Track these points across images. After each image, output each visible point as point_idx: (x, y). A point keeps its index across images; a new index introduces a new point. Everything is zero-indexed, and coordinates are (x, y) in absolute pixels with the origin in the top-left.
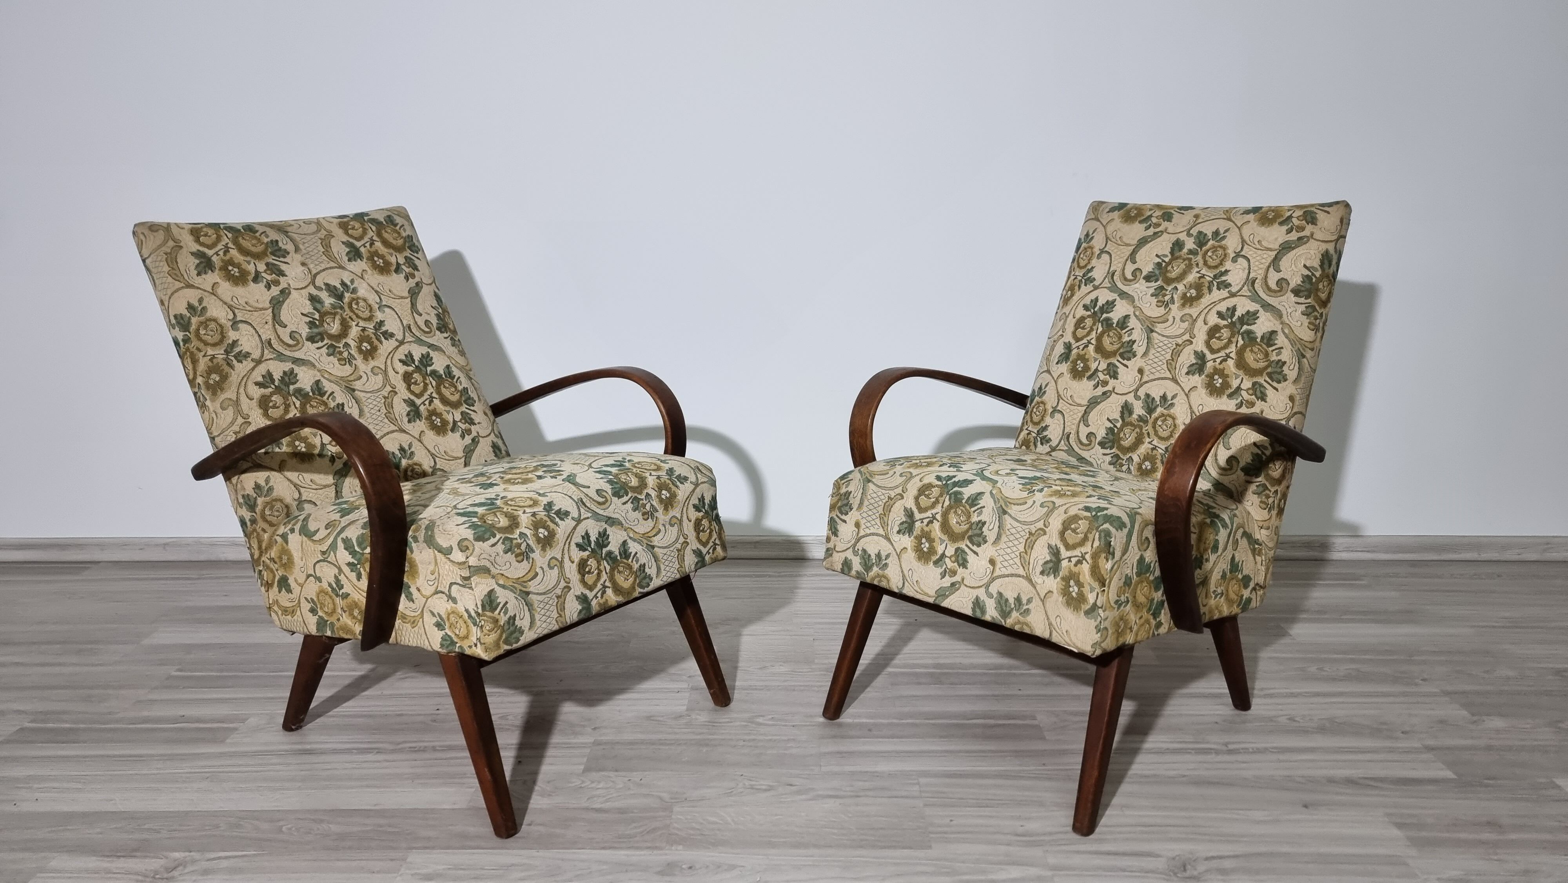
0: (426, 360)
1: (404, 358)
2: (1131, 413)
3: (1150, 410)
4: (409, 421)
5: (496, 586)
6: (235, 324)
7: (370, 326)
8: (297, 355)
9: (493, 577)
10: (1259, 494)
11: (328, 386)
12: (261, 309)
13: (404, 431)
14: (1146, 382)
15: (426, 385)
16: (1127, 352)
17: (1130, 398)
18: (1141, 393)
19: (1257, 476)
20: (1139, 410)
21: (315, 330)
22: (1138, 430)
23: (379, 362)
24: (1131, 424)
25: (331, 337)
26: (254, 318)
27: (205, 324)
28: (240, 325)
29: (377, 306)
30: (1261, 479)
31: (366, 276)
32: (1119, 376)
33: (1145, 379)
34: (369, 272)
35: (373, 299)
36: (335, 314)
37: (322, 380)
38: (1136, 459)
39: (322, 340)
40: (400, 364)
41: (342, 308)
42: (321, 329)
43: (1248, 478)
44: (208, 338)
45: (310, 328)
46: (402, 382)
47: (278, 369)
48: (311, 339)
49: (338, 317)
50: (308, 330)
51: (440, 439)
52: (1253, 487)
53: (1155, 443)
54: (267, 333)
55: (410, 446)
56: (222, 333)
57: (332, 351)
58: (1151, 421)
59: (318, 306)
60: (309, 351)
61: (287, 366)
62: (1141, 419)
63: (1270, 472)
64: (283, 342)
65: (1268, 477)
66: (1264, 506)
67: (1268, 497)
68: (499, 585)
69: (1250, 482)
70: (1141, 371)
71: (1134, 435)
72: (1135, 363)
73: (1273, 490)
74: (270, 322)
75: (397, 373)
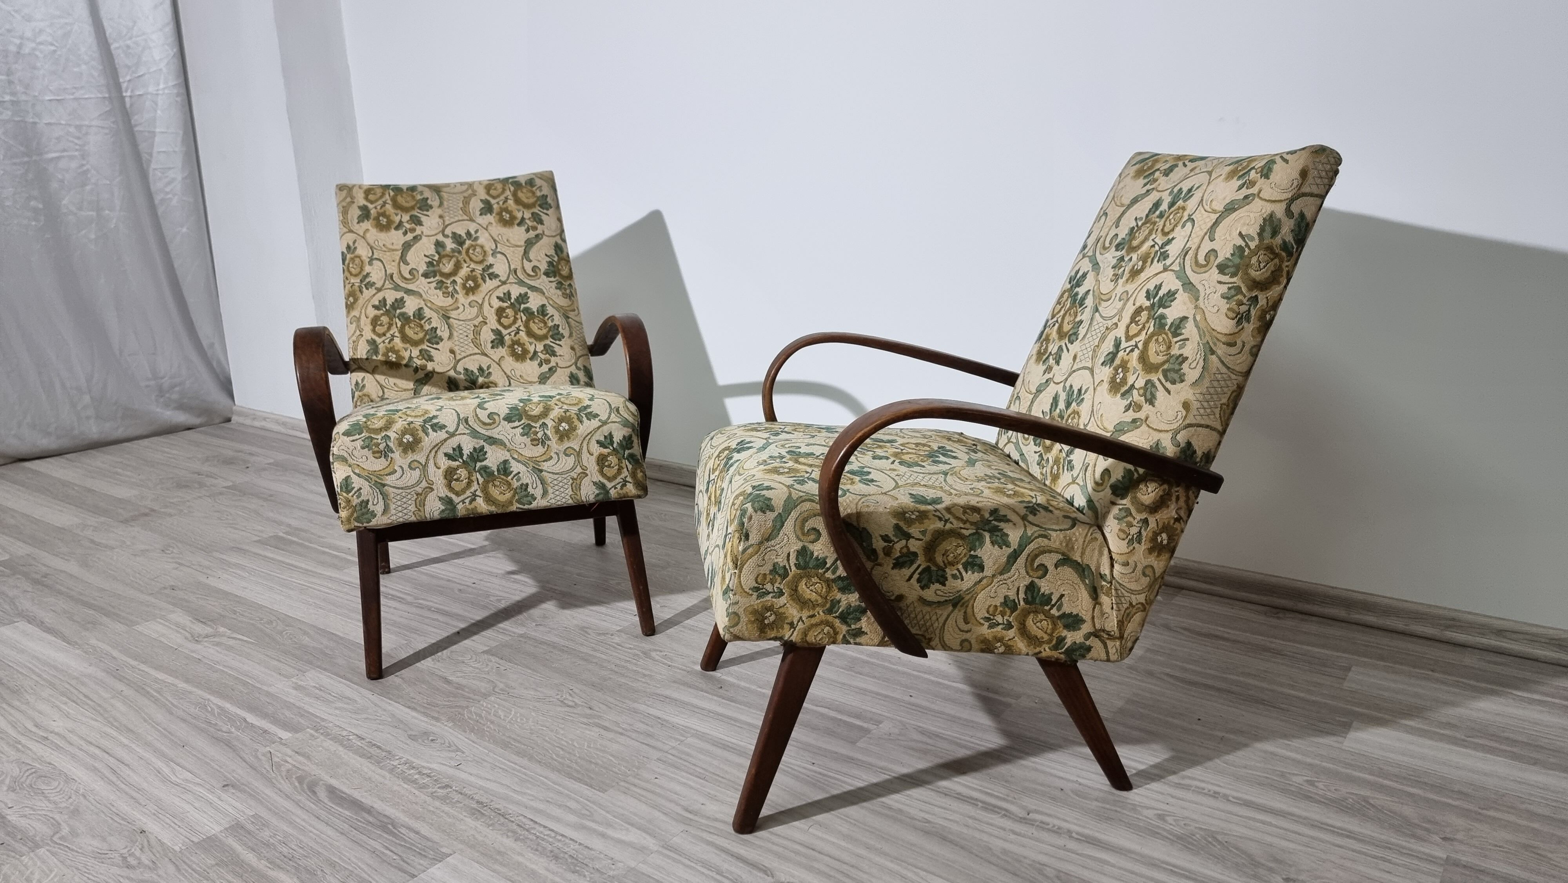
0: (523, 298)
1: (502, 295)
4: (492, 347)
7: (479, 268)
12: (393, 250)
13: (486, 355)
15: (516, 319)
23: (478, 297)
25: (443, 274)
29: (491, 252)
36: (452, 257)
40: (497, 300)
41: (460, 252)
42: (436, 268)
46: (494, 315)
49: (454, 260)
51: (518, 365)
55: (489, 367)
59: (440, 249)
75: (492, 307)
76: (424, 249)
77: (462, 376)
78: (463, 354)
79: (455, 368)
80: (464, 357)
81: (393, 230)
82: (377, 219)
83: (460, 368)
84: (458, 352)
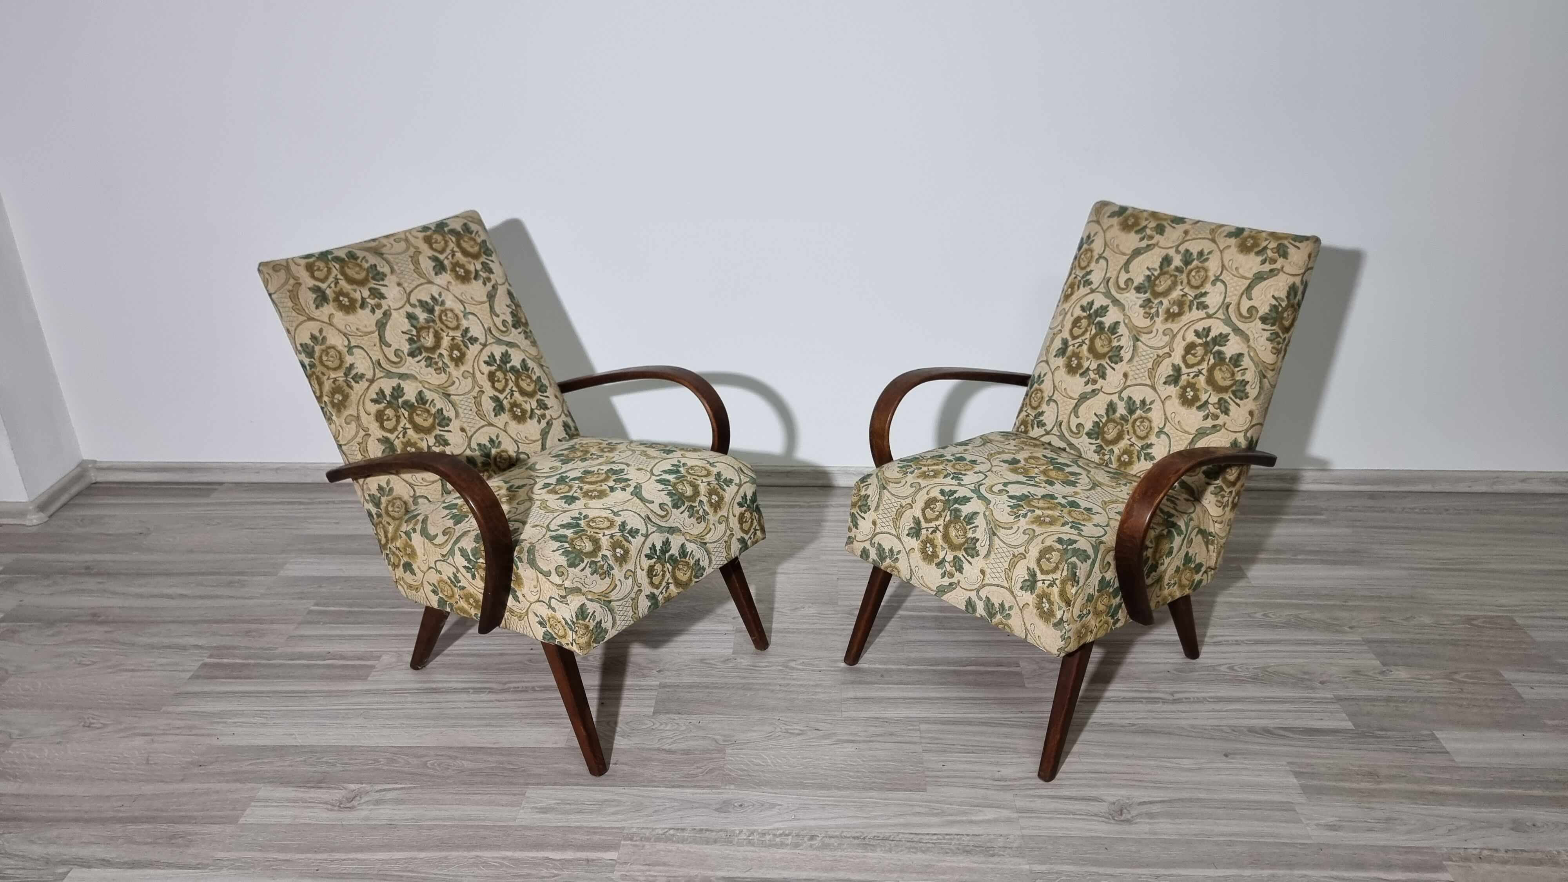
2: (1114, 411)
5: (586, 601)
6: (350, 349)
8: (402, 370)
9: (584, 594)
10: (1216, 494)
11: (429, 395)
14: (1129, 386)
18: (1125, 395)
19: (1216, 479)
20: (1121, 410)
21: (414, 346)
22: (1119, 427)
24: (1114, 421)
26: (365, 342)
27: (326, 351)
28: (355, 350)
30: (1219, 482)
31: (451, 288)
33: (1129, 383)
34: (453, 283)
35: (458, 308)
37: (424, 390)
39: (421, 354)
43: (1208, 480)
44: (329, 364)
45: (410, 344)
47: (387, 386)
48: (412, 354)
50: (408, 347)
52: (1211, 488)
54: (376, 355)
56: (340, 359)
57: (430, 363)
60: (412, 365)
61: (395, 382)
62: (1123, 417)
63: (1227, 476)
64: (389, 360)
65: (1225, 481)
66: (1219, 504)
67: (1223, 497)
68: (588, 600)
69: (1209, 484)
70: (1125, 375)
71: (1116, 431)
73: (1228, 491)
74: (378, 344)
76: (398, 326)
77: (477, 453)
78: (473, 430)
79: (469, 446)
80: (475, 433)
81: (359, 310)
82: (336, 300)
83: (474, 445)
84: (467, 429)
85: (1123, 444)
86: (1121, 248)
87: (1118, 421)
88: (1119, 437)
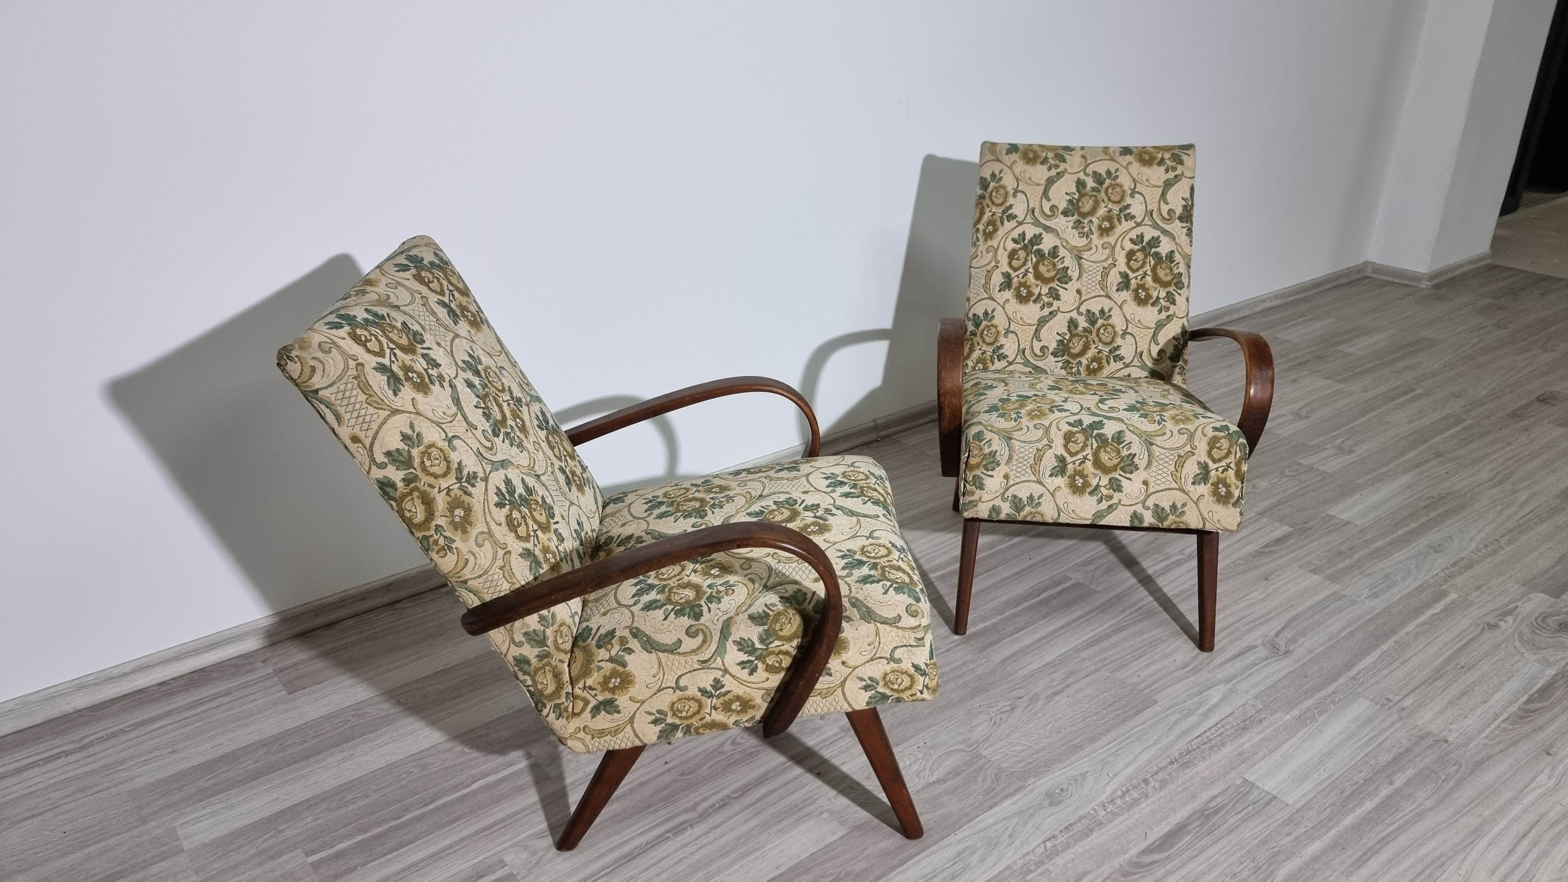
2: (1076, 327)
3: (1093, 322)
16: (1064, 277)
17: (1074, 315)
18: (1083, 309)
20: (1083, 323)
22: (1084, 339)
32: (1061, 298)
33: (1084, 298)
38: (1084, 361)
53: (1100, 347)
58: (1094, 331)
62: (1085, 330)
70: (1079, 292)
72: (1073, 286)
85: (1090, 353)
86: (1034, 179)
87: (1082, 334)
88: (1086, 348)
